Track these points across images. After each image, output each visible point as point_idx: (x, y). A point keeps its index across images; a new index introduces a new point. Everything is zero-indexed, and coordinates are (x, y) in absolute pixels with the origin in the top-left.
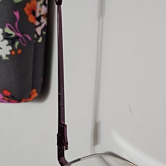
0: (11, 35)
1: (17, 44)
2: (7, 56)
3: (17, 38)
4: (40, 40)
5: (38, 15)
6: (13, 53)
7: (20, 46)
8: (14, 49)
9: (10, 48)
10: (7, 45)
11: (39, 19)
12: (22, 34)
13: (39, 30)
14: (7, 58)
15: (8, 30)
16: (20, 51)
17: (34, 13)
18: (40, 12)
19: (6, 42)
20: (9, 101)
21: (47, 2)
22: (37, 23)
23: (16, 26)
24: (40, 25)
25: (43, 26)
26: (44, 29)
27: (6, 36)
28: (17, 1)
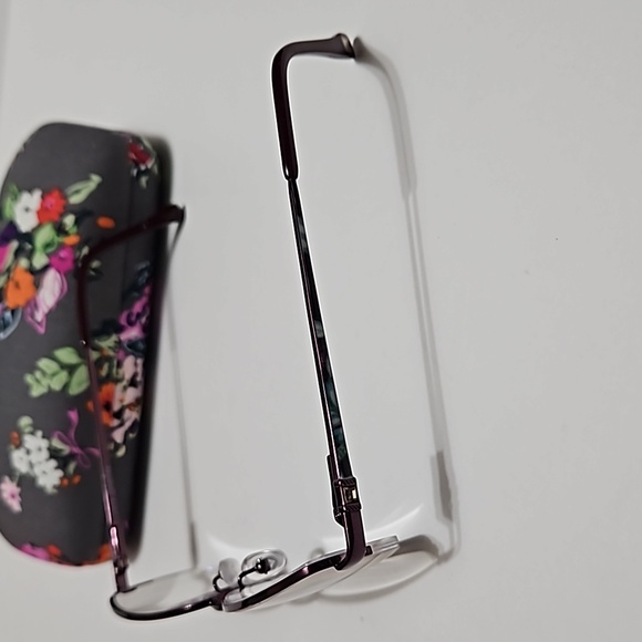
0: (61, 450)
1: (72, 467)
2: (55, 487)
3: (72, 456)
4: (121, 452)
5: (116, 407)
6: (66, 482)
7: (77, 471)
8: (65, 477)
9: (60, 473)
10: (57, 468)
11: (118, 415)
12: (82, 447)
13: (118, 436)
14: (55, 491)
15: (57, 444)
16: (77, 479)
17: (108, 406)
18: (122, 401)
19: (53, 463)
20: (60, 563)
21: (139, 378)
22: (116, 422)
23: (72, 434)
24: (121, 425)
25: (128, 424)
26: (131, 429)
27: (54, 454)
28: (75, 390)
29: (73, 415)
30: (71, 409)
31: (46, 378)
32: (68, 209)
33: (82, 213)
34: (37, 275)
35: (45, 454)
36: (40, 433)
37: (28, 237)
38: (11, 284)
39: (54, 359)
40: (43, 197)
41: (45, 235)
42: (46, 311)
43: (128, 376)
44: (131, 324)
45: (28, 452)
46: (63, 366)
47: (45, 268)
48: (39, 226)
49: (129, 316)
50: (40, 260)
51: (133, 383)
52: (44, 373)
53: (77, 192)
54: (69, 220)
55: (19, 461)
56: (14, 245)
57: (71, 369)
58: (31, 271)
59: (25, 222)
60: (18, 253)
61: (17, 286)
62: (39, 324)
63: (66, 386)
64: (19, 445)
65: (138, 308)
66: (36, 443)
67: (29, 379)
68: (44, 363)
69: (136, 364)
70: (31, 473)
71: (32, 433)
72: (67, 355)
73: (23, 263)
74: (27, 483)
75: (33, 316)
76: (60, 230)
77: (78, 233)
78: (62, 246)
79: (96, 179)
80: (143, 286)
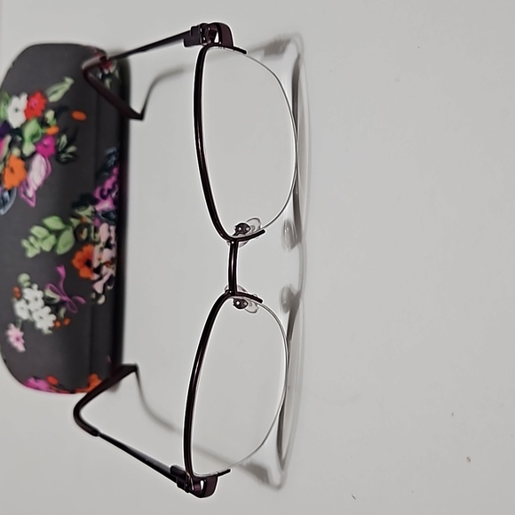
0: (53, 299)
1: (62, 312)
2: (50, 329)
3: (62, 303)
4: (102, 300)
5: (96, 264)
6: (58, 324)
7: (66, 315)
8: (58, 319)
9: (53, 317)
10: (51, 313)
11: (98, 270)
12: (69, 296)
13: (99, 287)
14: (50, 332)
15: (49, 294)
16: (67, 322)
17: (88, 263)
18: (99, 259)
19: (48, 309)
20: (58, 392)
21: (113, 242)
22: (96, 276)
23: (61, 285)
24: (100, 279)
25: (106, 278)
26: (108, 282)
27: (48, 302)
28: (61, 250)
29: (61, 270)
30: (59, 266)
31: (38, 241)
32: (48, 106)
33: (60, 109)
34: (27, 160)
35: (41, 302)
36: (35, 286)
37: (19, 131)
38: (7, 170)
39: (44, 226)
40: (28, 99)
41: (32, 127)
42: (35, 188)
43: (104, 239)
44: (104, 198)
45: (27, 302)
46: (51, 231)
47: (33, 154)
48: (27, 121)
49: (102, 191)
50: (28, 148)
51: (108, 245)
52: (36, 238)
53: (55, 92)
54: (50, 115)
55: (21, 310)
56: (8, 139)
57: (58, 233)
58: (22, 157)
59: (16, 120)
60: (10, 146)
61: (12, 170)
62: (30, 199)
63: (54, 247)
64: (20, 297)
65: (108, 184)
66: (33, 295)
67: (25, 243)
68: (36, 230)
69: (109, 231)
70: (31, 319)
71: (30, 287)
72: (54, 222)
73: (16, 152)
74: (28, 327)
75: (25, 193)
76: (43, 123)
77: (57, 125)
78: (45, 136)
79: (69, 81)
80: (112, 168)
